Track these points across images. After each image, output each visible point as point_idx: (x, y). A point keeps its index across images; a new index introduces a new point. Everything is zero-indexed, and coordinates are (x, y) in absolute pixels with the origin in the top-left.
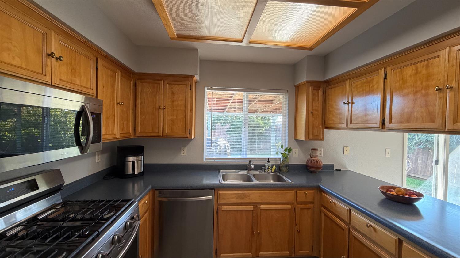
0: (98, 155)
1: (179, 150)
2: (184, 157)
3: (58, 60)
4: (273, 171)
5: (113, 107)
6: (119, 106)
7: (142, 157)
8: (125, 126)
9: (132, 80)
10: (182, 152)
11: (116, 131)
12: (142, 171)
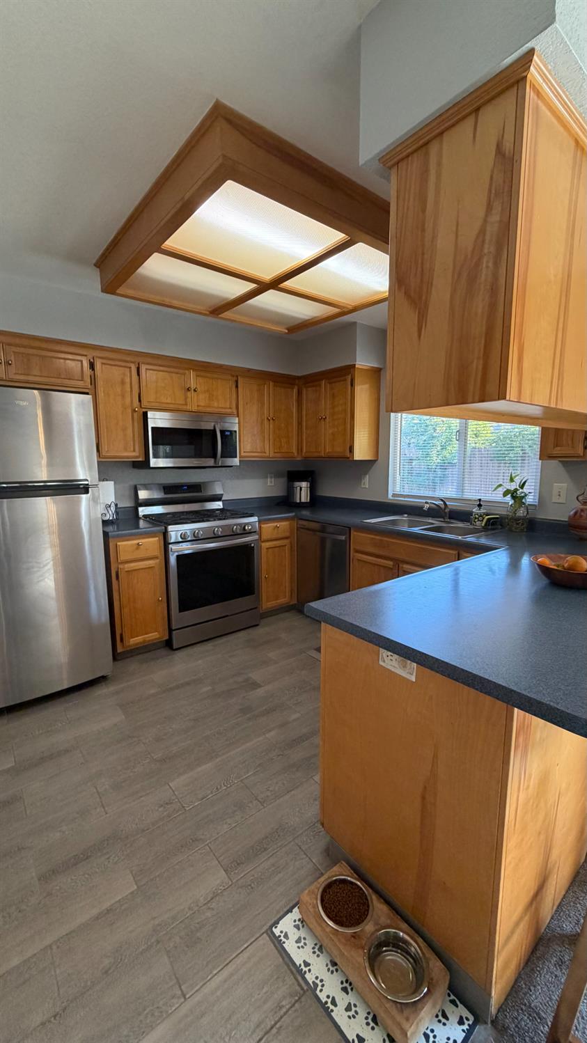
0: (271, 478)
1: (359, 479)
2: (365, 490)
3: (195, 390)
4: (483, 525)
5: (262, 423)
6: (271, 421)
7: (309, 484)
8: (283, 445)
9: (296, 387)
10: (363, 481)
11: (267, 451)
12: (308, 501)
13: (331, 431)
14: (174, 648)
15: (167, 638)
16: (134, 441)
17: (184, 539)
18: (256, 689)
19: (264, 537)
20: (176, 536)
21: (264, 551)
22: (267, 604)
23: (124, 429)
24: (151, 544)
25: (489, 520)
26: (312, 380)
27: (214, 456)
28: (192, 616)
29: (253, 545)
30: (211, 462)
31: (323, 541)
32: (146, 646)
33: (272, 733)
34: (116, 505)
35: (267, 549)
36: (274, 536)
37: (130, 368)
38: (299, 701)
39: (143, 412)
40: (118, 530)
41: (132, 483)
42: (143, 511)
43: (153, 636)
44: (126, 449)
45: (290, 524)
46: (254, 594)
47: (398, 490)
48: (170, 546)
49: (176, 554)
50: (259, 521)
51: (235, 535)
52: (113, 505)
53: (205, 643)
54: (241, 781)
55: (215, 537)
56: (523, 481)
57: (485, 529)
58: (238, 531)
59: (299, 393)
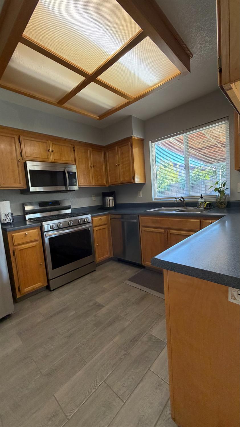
0: (94, 197)
1: (137, 193)
2: (141, 198)
3: (52, 151)
4: (205, 207)
5: (88, 168)
6: (92, 168)
7: (113, 197)
8: (99, 179)
9: (103, 151)
10: (139, 194)
11: (91, 182)
12: (113, 206)
13: (122, 170)
14: (51, 289)
15: (46, 284)
16: (19, 178)
17: (52, 229)
18: (101, 309)
19: (95, 224)
20: (48, 227)
21: (95, 231)
22: (99, 259)
23: (13, 172)
24: (34, 233)
25: (208, 204)
26: (110, 148)
27: (65, 185)
28: (60, 270)
29: (89, 229)
30: (63, 188)
31: (123, 223)
32: (35, 291)
33: (117, 338)
34: (12, 214)
35: (97, 230)
36: (99, 224)
37: (14, 138)
38: (127, 313)
39: (24, 162)
40: (14, 227)
41: (21, 202)
42: (28, 217)
43: (38, 285)
44: (15, 182)
45: (107, 217)
46: (92, 254)
47: (157, 196)
48: (45, 233)
49: (48, 237)
50: (92, 217)
51: (80, 224)
52: (10, 214)
53: (68, 284)
54: (104, 381)
55: (69, 227)
56: (223, 183)
57: (206, 209)
58: (82, 223)
59: (105, 154)
